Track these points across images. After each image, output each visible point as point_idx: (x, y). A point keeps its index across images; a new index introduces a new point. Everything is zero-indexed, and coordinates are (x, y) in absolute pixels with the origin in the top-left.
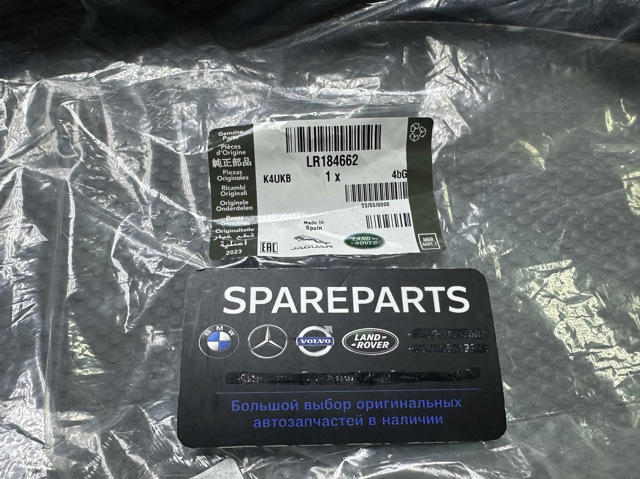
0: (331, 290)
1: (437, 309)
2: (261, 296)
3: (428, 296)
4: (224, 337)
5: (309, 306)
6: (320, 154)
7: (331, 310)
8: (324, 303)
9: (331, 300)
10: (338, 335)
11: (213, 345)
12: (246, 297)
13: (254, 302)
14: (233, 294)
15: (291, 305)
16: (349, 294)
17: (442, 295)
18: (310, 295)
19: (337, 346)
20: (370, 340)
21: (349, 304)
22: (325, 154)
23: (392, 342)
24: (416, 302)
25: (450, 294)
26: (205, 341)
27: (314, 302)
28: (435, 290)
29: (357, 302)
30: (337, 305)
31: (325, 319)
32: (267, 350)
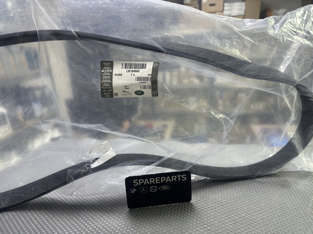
0: (156, 178)
1: (179, 180)
2: (141, 181)
3: (178, 178)
4: (134, 190)
5: (152, 182)
6: (130, 70)
7: (157, 182)
8: (155, 181)
9: (156, 180)
10: (158, 187)
11: (132, 192)
12: (138, 182)
13: (140, 183)
14: (135, 181)
15: (148, 182)
16: (160, 179)
17: (181, 177)
18: (152, 180)
19: (158, 190)
20: (165, 188)
21: (160, 181)
22: (132, 69)
23: (169, 187)
24: (175, 179)
25: (182, 177)
26: (131, 192)
27: (153, 181)
28: (179, 176)
29: (162, 180)
30: (158, 181)
31: (155, 184)
32: (144, 191)
